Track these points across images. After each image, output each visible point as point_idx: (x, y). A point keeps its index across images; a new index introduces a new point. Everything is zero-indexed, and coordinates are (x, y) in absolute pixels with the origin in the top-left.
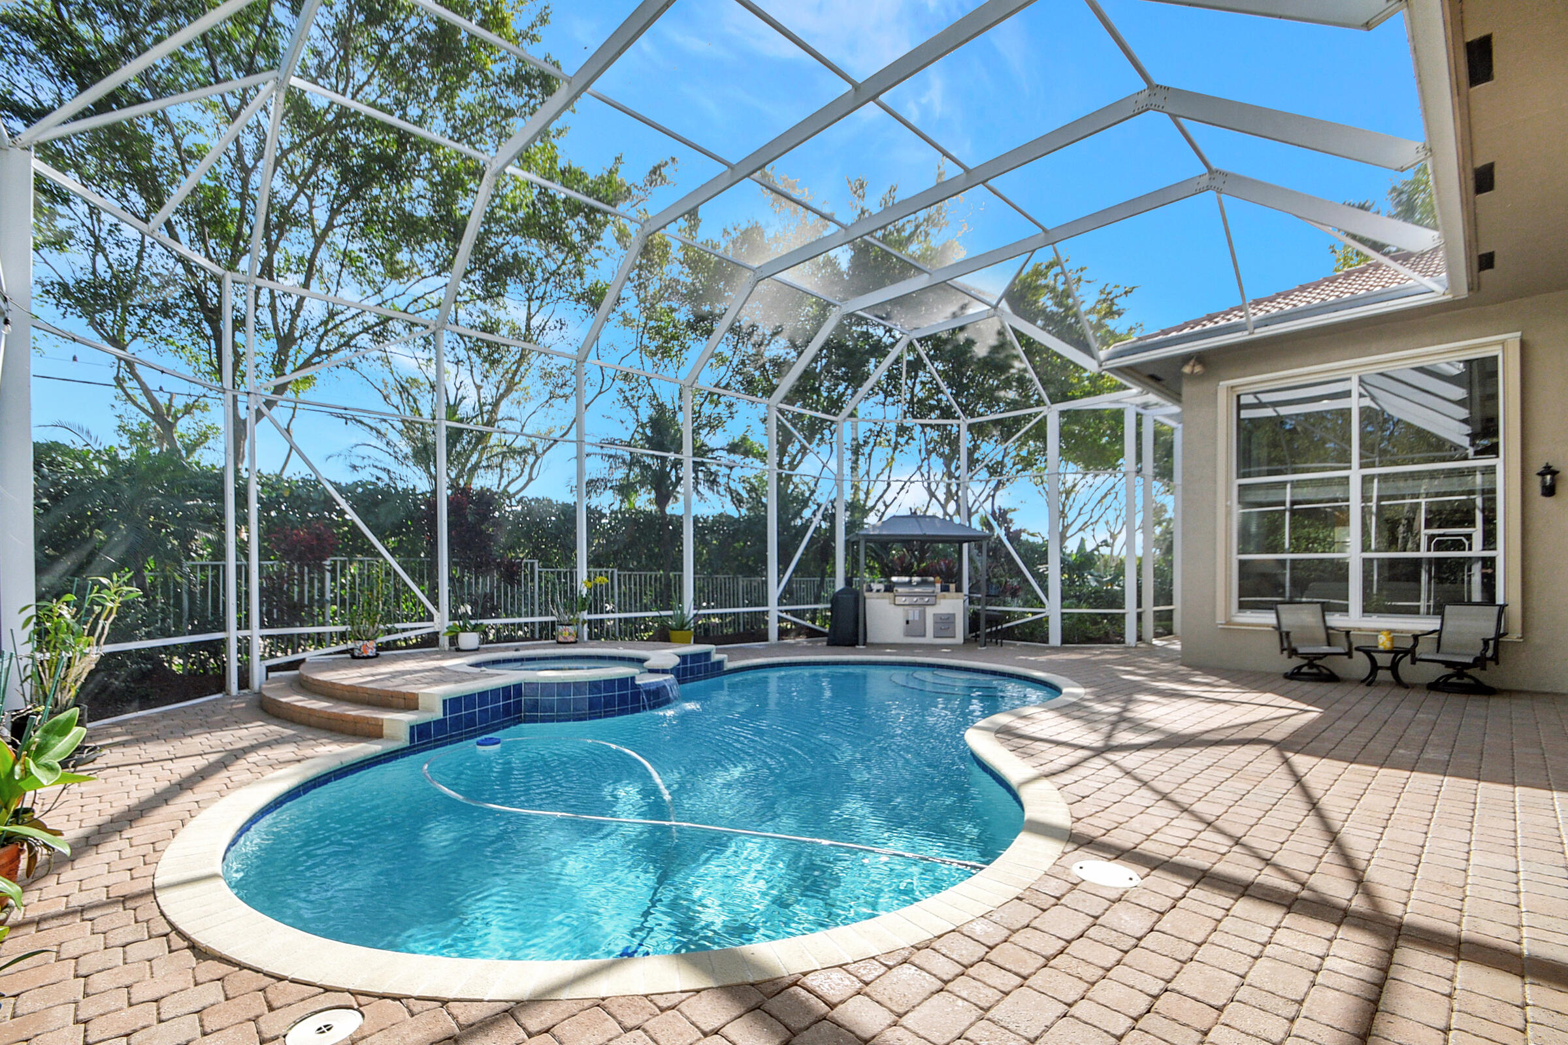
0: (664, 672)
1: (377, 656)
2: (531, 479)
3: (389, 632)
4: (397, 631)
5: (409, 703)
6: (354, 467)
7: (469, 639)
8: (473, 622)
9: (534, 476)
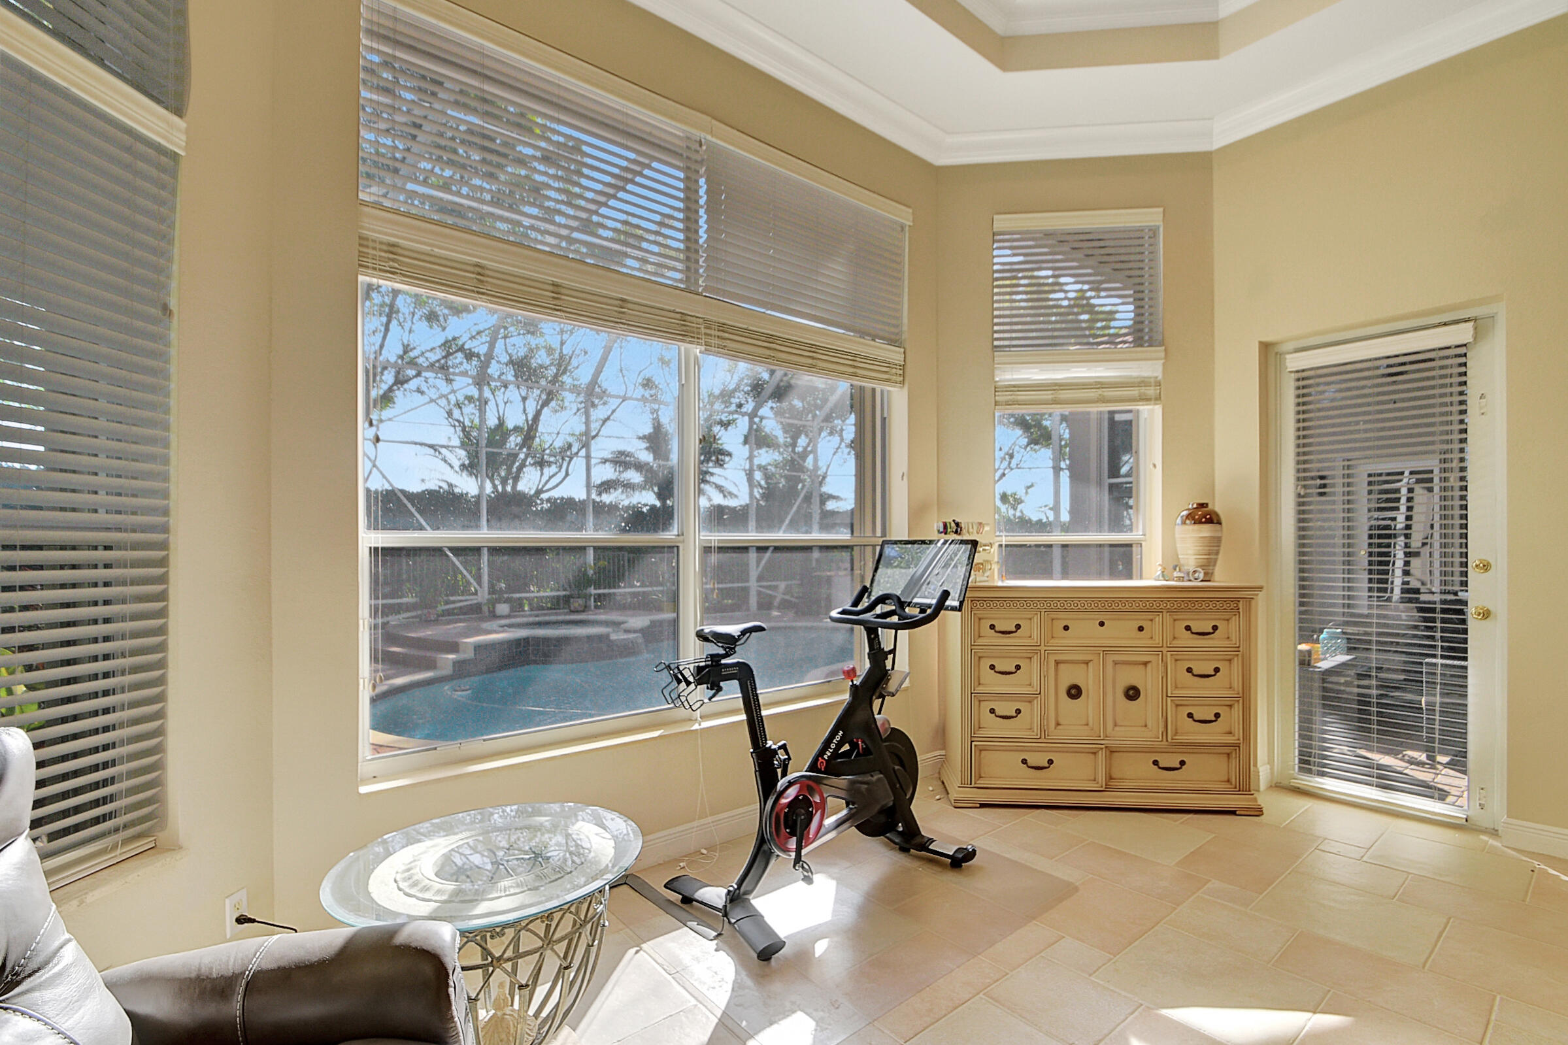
0: (635, 632)
1: (437, 620)
2: (567, 474)
3: (447, 603)
4: (454, 602)
5: (453, 647)
6: (423, 481)
7: (503, 609)
8: (506, 596)
9: (570, 472)
